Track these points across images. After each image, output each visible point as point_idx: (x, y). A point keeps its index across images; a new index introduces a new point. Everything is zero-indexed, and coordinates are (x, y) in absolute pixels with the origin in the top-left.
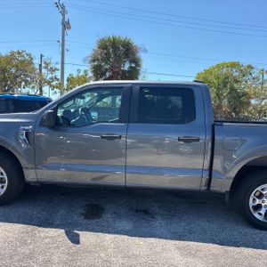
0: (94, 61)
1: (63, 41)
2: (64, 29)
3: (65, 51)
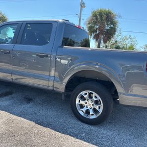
0: (89, 24)
1: (80, 14)
3: (82, 20)
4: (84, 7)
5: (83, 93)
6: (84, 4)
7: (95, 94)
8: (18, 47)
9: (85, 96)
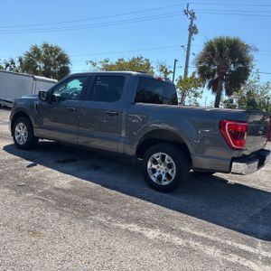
1: (189, 45)
2: (191, 34)
4: (196, 33)
5: (155, 155)
6: (195, 28)
7: (167, 156)
8: (86, 103)
9: (158, 159)
